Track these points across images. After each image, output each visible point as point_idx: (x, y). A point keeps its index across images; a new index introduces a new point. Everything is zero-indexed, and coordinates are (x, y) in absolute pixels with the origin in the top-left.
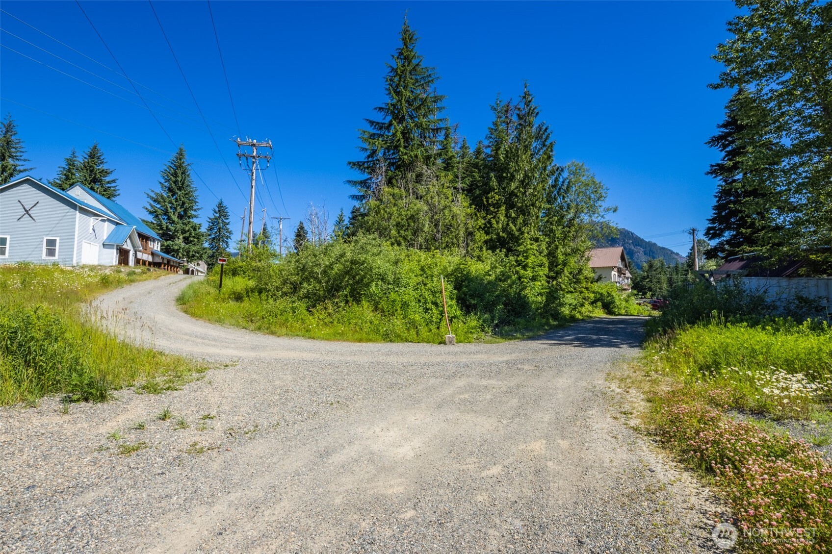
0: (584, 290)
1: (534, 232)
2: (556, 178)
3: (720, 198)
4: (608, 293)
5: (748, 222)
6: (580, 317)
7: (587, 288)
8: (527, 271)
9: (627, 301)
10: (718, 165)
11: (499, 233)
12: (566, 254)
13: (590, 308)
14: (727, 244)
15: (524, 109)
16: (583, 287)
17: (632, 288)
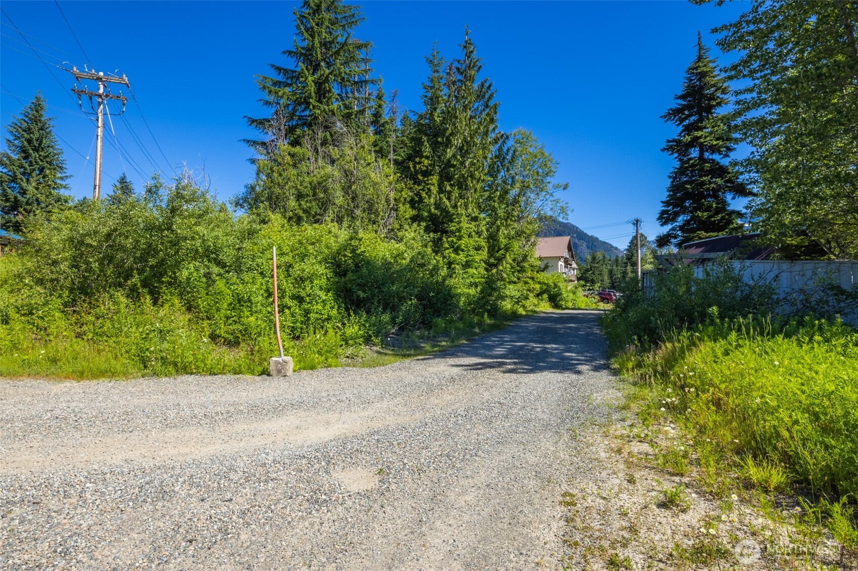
0: (530, 281)
1: (473, 209)
2: (500, 147)
3: (675, 178)
4: (555, 284)
5: (704, 205)
6: (524, 313)
7: (533, 278)
8: (458, 254)
9: (574, 293)
10: (674, 141)
11: (430, 210)
12: (510, 238)
13: (535, 301)
14: (680, 230)
15: (465, 61)
16: (528, 278)
17: (579, 279)
